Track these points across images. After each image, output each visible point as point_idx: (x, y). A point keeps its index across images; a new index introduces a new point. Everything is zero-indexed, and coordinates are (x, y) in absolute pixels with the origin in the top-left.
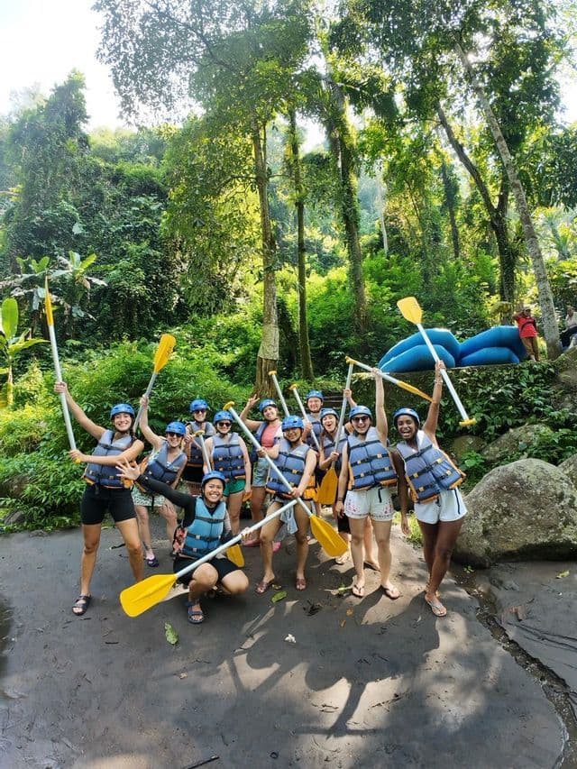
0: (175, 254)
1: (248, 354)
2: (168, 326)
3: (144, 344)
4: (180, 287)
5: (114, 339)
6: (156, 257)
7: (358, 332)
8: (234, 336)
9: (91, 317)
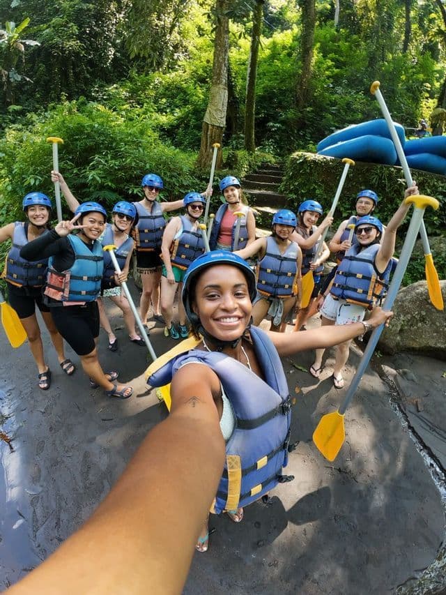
0: (109, 6)
1: (188, 116)
2: (104, 83)
3: (83, 104)
4: (115, 40)
5: (53, 100)
6: (89, 10)
7: (297, 105)
8: (173, 96)
9: (28, 79)
